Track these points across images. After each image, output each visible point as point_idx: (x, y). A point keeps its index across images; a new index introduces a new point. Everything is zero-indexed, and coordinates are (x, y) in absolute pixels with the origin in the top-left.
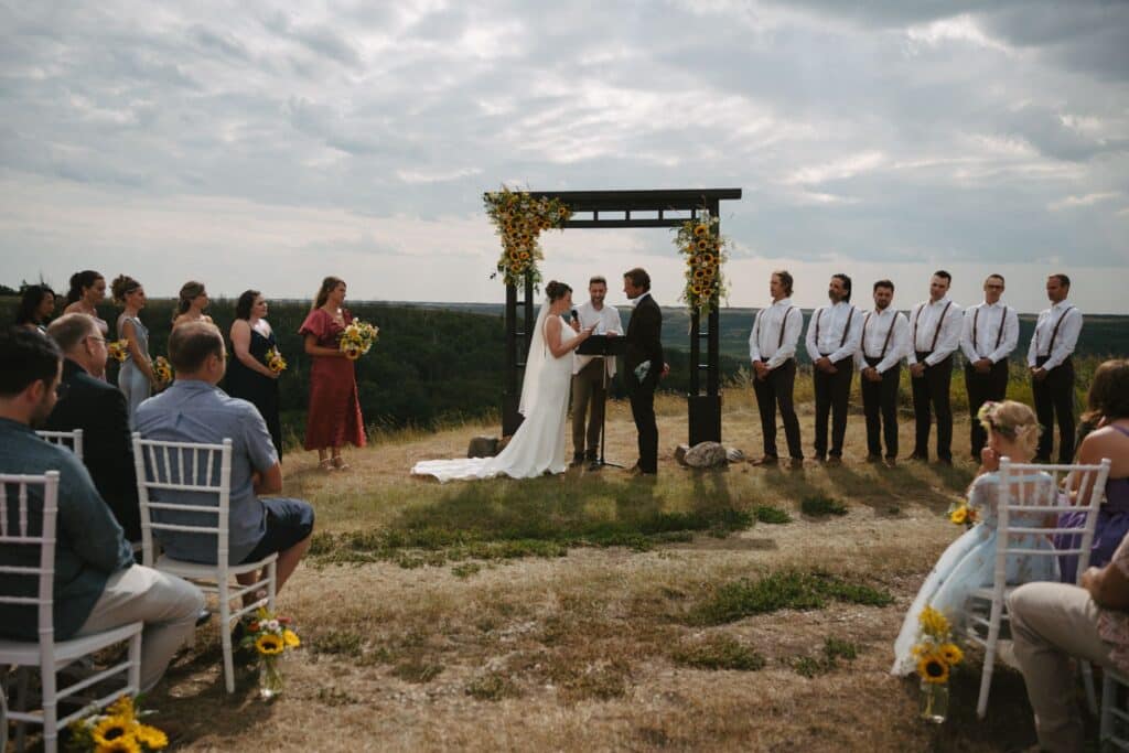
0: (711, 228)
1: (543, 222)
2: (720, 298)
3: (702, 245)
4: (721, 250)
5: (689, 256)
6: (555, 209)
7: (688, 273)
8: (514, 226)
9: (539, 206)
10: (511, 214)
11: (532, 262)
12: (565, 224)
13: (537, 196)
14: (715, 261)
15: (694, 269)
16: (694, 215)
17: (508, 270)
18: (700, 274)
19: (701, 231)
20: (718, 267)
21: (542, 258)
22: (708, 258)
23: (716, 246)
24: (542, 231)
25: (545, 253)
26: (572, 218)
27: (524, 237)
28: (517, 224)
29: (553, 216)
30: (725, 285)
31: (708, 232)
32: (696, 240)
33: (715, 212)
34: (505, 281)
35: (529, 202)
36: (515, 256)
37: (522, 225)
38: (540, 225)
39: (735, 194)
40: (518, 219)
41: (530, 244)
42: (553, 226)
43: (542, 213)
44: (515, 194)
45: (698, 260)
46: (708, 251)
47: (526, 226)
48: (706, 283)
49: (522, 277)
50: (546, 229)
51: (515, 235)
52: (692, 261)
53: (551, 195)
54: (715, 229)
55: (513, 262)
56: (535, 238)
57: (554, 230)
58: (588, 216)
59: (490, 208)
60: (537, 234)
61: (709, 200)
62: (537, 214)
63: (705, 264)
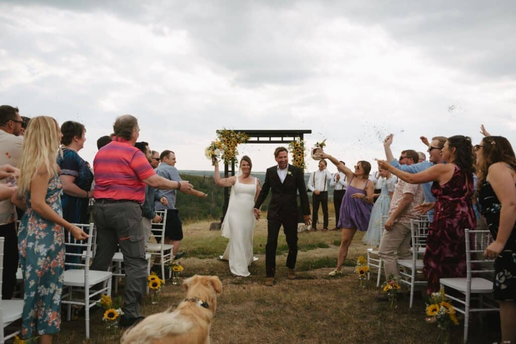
0: (301, 144)
1: (239, 141)
2: (305, 169)
3: (298, 150)
4: (304, 152)
5: (293, 154)
6: (243, 136)
7: (292, 160)
8: (228, 143)
9: (237, 135)
10: (227, 138)
11: (234, 156)
12: (247, 142)
13: (236, 132)
14: (303, 156)
15: (295, 159)
16: (294, 139)
17: (225, 159)
18: (297, 161)
19: (297, 145)
20: (303, 158)
21: (238, 155)
22: (300, 155)
23: (302, 151)
24: (238, 144)
25: (239, 152)
26: (250, 140)
27: (232, 146)
28: (229, 142)
29: (243, 139)
30: (306, 165)
31: (299, 145)
32: (295, 148)
33: (302, 138)
34: (224, 163)
35: (233, 134)
36: (228, 153)
37: (231, 142)
38: (238, 142)
39: (309, 132)
40: (229, 140)
41: (234, 149)
42: (242, 143)
43: (238, 138)
44: (228, 131)
45: (296, 156)
46: (300, 152)
47: (233, 142)
48: (299, 164)
49: (231, 161)
50: (239, 144)
51: (228, 146)
52: (294, 156)
53: (242, 131)
54: (302, 144)
55: (227, 156)
56: (236, 147)
57: (242, 144)
58: (255, 139)
59: (219, 136)
60: (236, 145)
61: (300, 134)
62: (236, 138)
63: (299, 157)
